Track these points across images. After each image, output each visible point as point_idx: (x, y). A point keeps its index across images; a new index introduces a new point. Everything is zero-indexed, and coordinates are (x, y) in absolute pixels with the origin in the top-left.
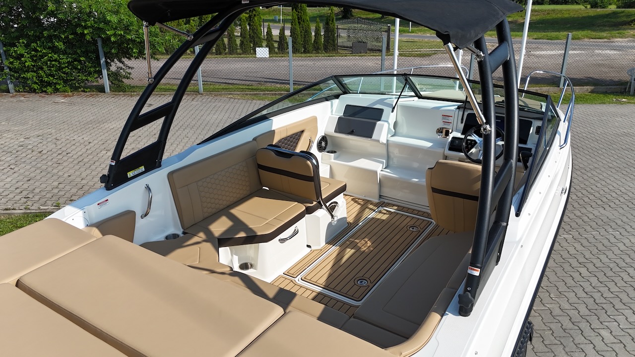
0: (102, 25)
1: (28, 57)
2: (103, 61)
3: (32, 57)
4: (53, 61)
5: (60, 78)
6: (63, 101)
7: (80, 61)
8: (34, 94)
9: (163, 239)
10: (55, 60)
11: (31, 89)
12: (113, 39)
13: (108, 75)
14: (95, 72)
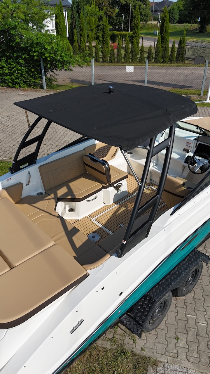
0: (43, 51)
1: (7, 68)
2: (43, 71)
3: (8, 68)
4: (18, 70)
5: (22, 80)
6: (22, 93)
7: (31, 71)
8: (9, 88)
9: (36, 195)
10: (20, 70)
11: (8, 85)
12: (48, 59)
13: (46, 79)
14: (39, 77)
